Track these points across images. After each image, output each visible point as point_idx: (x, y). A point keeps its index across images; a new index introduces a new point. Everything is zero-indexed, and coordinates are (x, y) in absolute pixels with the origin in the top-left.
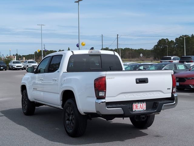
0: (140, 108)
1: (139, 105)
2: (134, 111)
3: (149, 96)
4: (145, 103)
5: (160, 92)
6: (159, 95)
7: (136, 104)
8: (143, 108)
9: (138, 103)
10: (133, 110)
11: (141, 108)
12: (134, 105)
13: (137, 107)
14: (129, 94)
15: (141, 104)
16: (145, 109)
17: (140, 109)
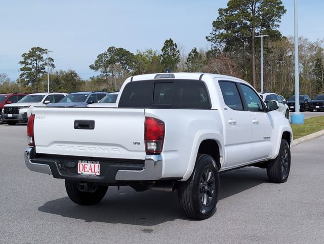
0: (90, 170)
1: (88, 165)
2: (80, 174)
3: (100, 151)
4: (98, 163)
5: (120, 148)
6: (118, 152)
7: (83, 164)
8: (95, 172)
9: (86, 161)
10: (79, 172)
11: (92, 172)
12: (81, 165)
13: (84, 168)
14: (66, 145)
15: (92, 165)
16: (99, 174)
17: (90, 173)
